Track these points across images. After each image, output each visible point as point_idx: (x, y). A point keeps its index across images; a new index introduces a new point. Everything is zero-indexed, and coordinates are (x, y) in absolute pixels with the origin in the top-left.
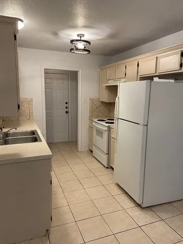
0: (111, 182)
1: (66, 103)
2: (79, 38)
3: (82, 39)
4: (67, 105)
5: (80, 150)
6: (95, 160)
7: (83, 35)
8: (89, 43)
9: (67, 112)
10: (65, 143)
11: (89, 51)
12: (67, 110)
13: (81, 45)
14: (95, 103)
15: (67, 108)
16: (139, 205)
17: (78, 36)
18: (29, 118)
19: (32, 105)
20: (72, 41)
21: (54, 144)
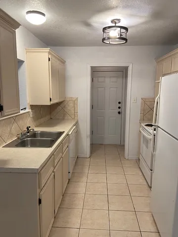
2: (114, 25)
3: (117, 25)
4: (120, 105)
5: (127, 158)
7: (119, 20)
8: (126, 29)
9: (119, 113)
10: (116, 146)
11: (125, 39)
12: (119, 110)
14: (148, 103)
15: (119, 108)
17: (112, 22)
18: (73, 117)
19: (77, 104)
20: (104, 29)
21: (105, 145)
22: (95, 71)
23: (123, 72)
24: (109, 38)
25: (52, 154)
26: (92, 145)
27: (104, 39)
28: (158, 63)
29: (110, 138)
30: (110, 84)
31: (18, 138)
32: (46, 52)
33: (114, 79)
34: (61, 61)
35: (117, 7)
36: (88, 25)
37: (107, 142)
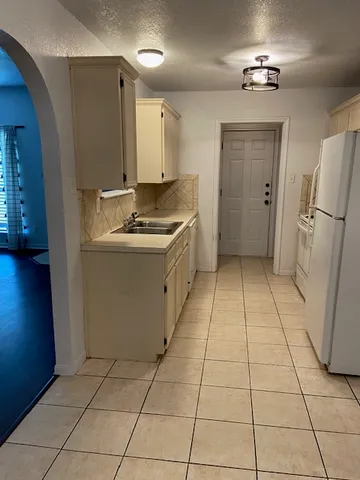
0: (301, 327)
1: (267, 185)
2: (258, 64)
3: (265, 64)
4: (268, 190)
5: (277, 273)
6: (297, 292)
7: (266, 57)
8: (277, 70)
9: (267, 202)
10: (260, 258)
11: (276, 86)
12: (267, 198)
13: (260, 77)
15: (267, 194)
16: (325, 368)
17: (257, 59)
18: (191, 205)
19: (197, 185)
20: (245, 70)
21: (240, 257)
22: (227, 130)
23: (274, 132)
24: (252, 84)
25: (174, 242)
26: (220, 256)
27: (244, 86)
28: (331, 116)
29: (249, 245)
30: (252, 152)
31: (125, 226)
32: (158, 104)
33: (259, 145)
34: (175, 116)
35: (263, 43)
36: (221, 63)
37: (243, 252)
